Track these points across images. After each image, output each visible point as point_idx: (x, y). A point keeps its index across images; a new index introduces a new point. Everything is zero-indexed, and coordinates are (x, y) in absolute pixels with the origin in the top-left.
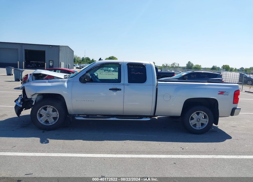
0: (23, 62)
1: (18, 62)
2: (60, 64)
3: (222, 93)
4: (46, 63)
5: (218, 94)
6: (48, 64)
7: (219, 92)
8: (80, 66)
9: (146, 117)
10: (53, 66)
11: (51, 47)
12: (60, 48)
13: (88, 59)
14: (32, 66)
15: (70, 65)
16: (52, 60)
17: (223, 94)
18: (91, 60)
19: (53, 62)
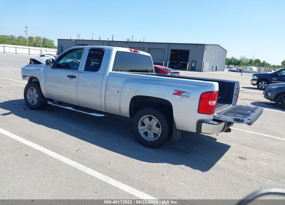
0: (168, 62)
1: (164, 62)
2: (202, 65)
3: (179, 93)
4: (188, 64)
5: (173, 94)
6: (190, 65)
7: (175, 90)
8: (238, 69)
9: (100, 112)
10: (195, 67)
11: (196, 46)
12: (205, 47)
13: (258, 61)
14: (177, 66)
15: (218, 66)
16: (195, 60)
17: (180, 95)
18: (262, 62)
19: (196, 62)
